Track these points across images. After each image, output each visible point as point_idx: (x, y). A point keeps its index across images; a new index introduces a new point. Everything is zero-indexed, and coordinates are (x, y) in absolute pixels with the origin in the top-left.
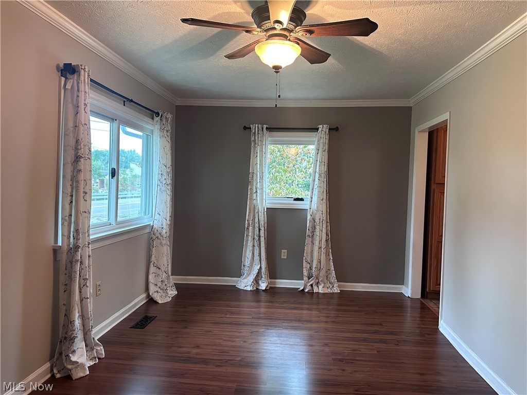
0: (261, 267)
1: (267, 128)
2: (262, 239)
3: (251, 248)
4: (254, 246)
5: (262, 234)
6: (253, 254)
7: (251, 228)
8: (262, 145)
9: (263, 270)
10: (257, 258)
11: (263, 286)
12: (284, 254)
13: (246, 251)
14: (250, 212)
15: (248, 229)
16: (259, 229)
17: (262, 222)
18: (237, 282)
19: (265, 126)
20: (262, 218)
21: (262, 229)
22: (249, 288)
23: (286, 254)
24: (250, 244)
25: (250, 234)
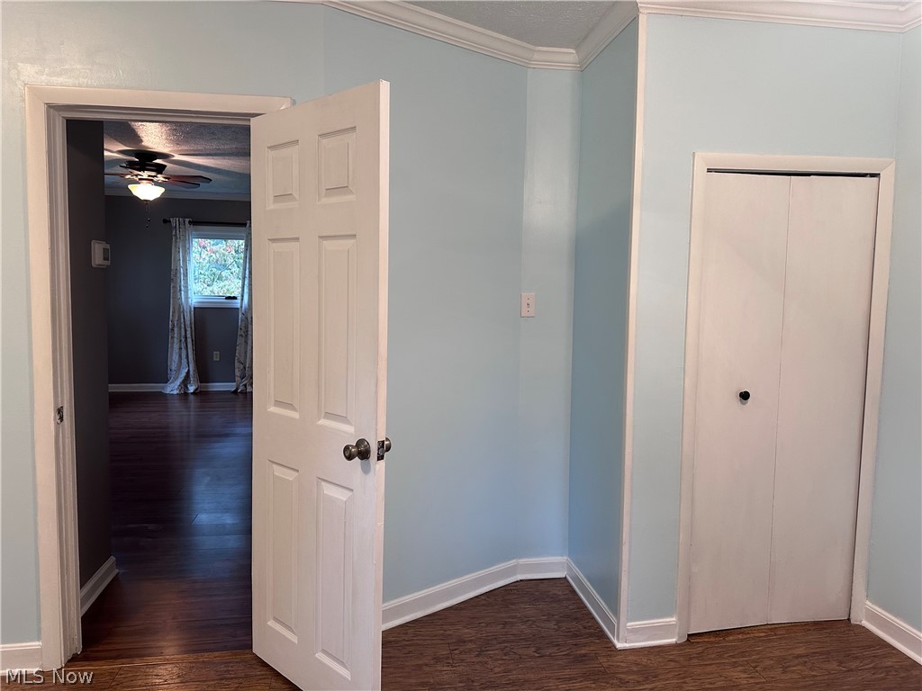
0: (189, 370)
1: (190, 222)
2: (189, 340)
3: (177, 351)
4: (180, 348)
5: (189, 335)
6: (180, 356)
7: (176, 329)
8: (184, 241)
9: (191, 373)
10: (184, 361)
11: (191, 389)
12: (216, 356)
13: (172, 355)
14: (174, 312)
15: (173, 330)
16: (186, 331)
17: (188, 323)
18: (163, 388)
19: (187, 220)
20: (188, 318)
21: (189, 329)
22: (175, 392)
23: (218, 356)
24: (176, 346)
25: (176, 335)
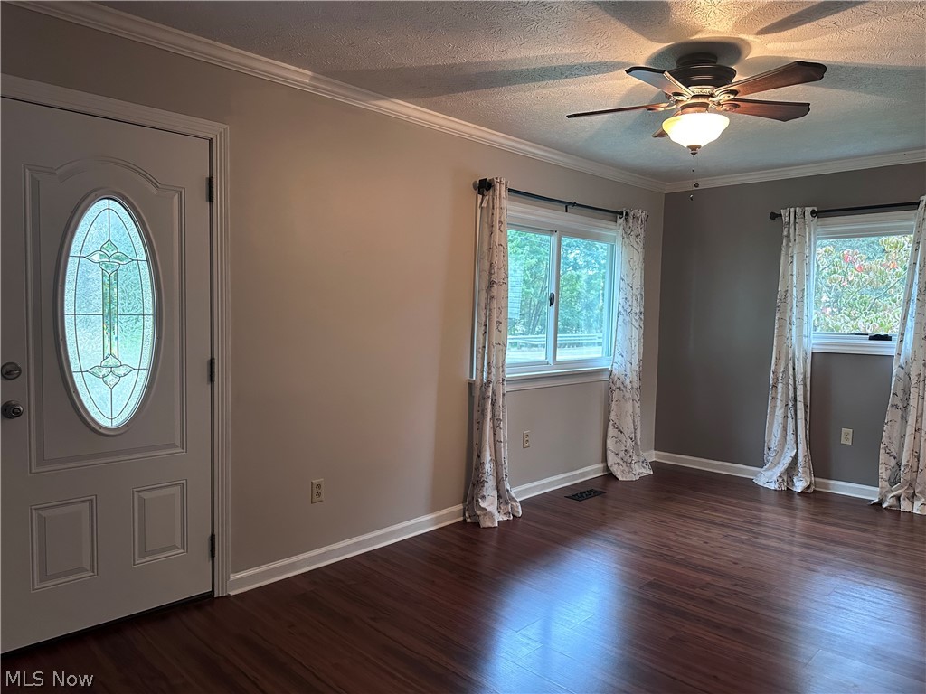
0: (797, 453)
1: (813, 213)
2: (800, 406)
3: (780, 420)
4: (786, 417)
5: (800, 398)
6: (785, 429)
7: (780, 386)
8: (802, 244)
9: (801, 459)
10: (790, 437)
11: (799, 486)
12: (846, 437)
13: (771, 424)
14: (778, 359)
15: (775, 386)
16: (795, 389)
17: (800, 377)
18: (756, 474)
19: (808, 210)
20: (800, 370)
21: (800, 388)
22: (773, 486)
23: (850, 437)
24: (779, 413)
25: (779, 396)
